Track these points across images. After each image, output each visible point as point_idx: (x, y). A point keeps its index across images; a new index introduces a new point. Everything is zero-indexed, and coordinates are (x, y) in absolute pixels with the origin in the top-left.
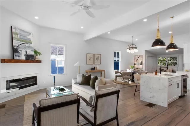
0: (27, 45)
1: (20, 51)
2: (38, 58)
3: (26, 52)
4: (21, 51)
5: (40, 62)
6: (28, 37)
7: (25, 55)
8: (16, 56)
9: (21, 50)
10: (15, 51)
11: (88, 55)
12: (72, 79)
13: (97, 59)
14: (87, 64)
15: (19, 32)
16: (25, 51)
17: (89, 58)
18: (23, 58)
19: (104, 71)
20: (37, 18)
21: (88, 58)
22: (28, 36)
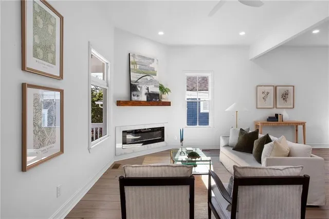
0: (148, 78)
1: (139, 89)
2: (165, 97)
3: (148, 89)
4: (141, 88)
5: (168, 104)
6: (151, 66)
7: (146, 94)
8: (134, 96)
9: (140, 86)
10: (133, 88)
11: (259, 87)
12: (221, 138)
13: (285, 96)
14: (257, 108)
15: (138, 60)
16: (146, 87)
17: (263, 95)
18: (144, 98)
19: (303, 124)
20: (161, 33)
21: (261, 96)
22: (151, 64)
